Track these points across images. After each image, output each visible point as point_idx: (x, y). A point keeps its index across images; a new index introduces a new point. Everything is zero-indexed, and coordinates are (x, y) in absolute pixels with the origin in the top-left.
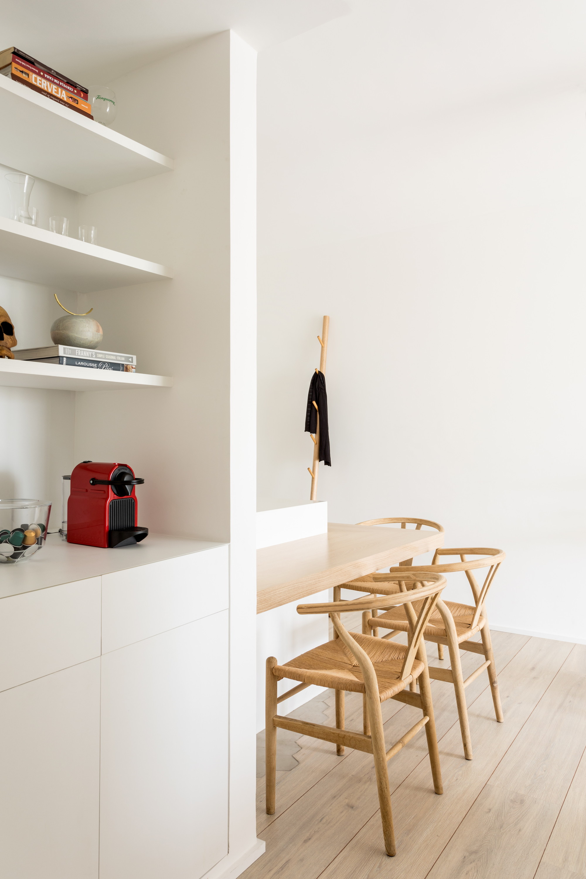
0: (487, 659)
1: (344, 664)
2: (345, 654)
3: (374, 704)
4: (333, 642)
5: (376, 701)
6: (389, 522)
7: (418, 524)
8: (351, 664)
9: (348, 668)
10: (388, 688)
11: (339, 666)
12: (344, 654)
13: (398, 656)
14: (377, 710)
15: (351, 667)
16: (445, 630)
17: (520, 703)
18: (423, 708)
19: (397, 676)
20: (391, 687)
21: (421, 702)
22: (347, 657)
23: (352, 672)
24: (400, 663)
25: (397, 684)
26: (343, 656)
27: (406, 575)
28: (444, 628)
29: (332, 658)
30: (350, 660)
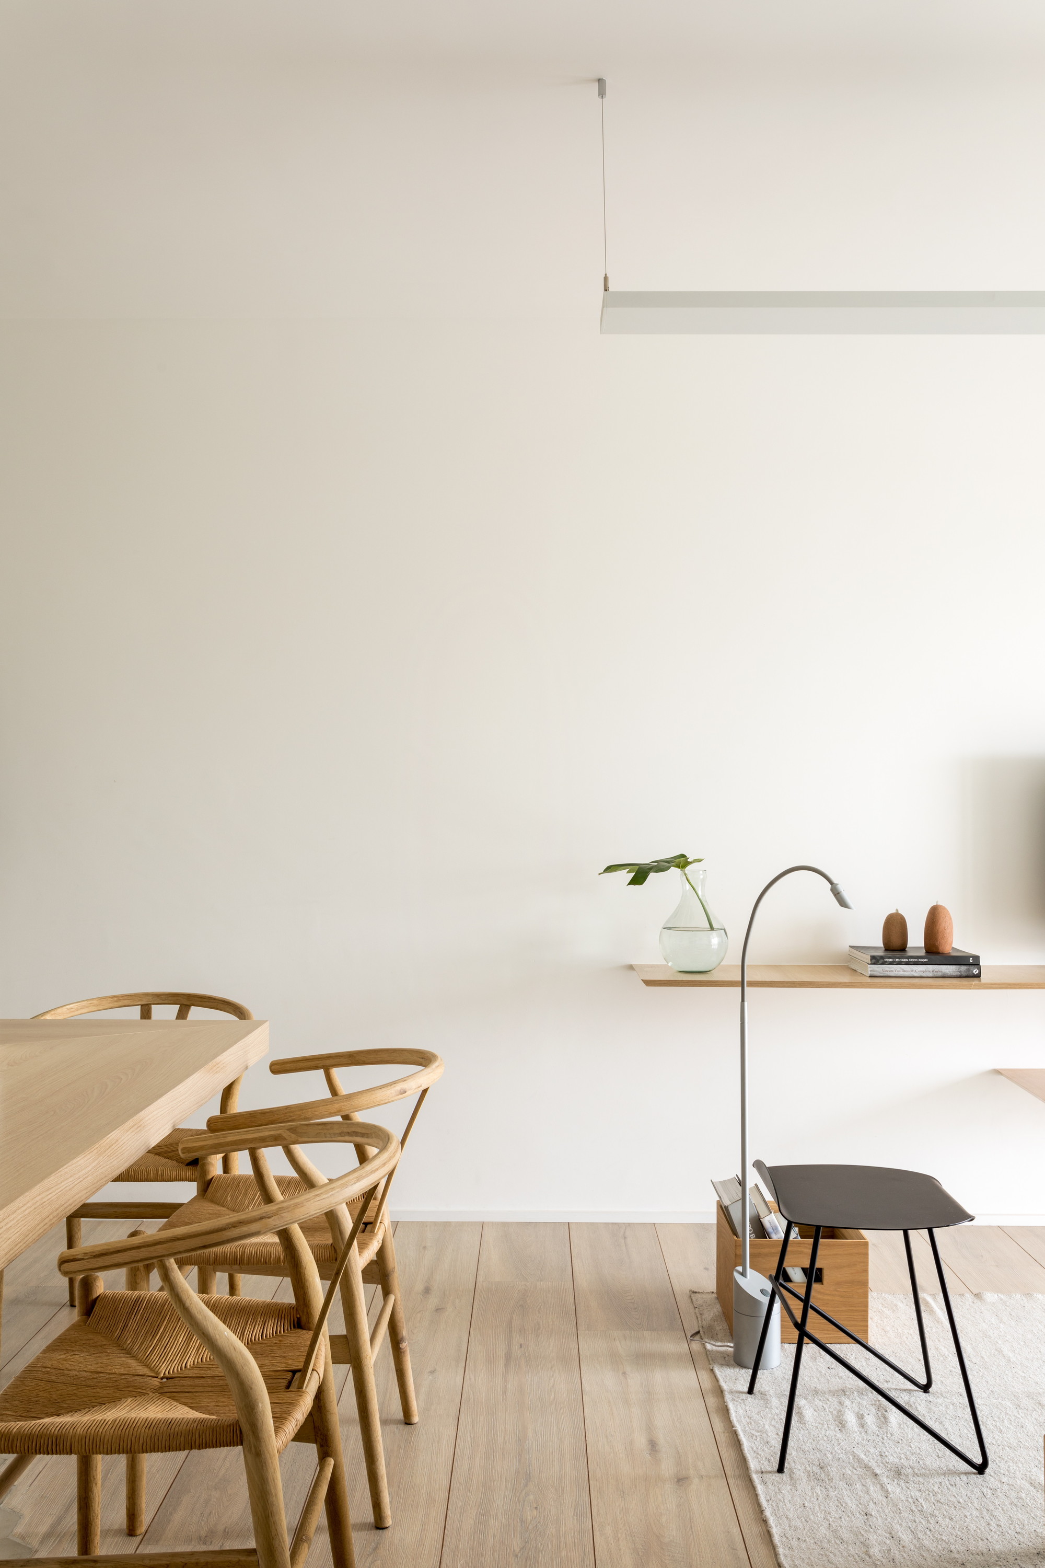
0: (387, 1292)
1: (136, 1377)
2: (129, 1353)
3: (267, 1468)
4: (80, 1326)
5: (270, 1457)
6: (112, 1005)
7: (182, 1005)
8: (155, 1375)
9: (153, 1387)
10: (285, 1419)
11: (128, 1387)
12: (124, 1352)
13: (261, 1330)
14: (274, 1481)
15: (157, 1383)
16: (332, 1247)
17: (432, 1372)
18: (319, 1439)
19: (285, 1383)
20: (289, 1413)
21: (314, 1428)
22: (134, 1357)
23: (168, 1395)
24: (271, 1346)
25: (299, 1402)
26: (124, 1357)
27: (272, 1133)
28: (330, 1242)
29: (99, 1370)
30: (147, 1366)
